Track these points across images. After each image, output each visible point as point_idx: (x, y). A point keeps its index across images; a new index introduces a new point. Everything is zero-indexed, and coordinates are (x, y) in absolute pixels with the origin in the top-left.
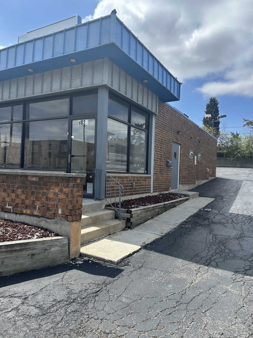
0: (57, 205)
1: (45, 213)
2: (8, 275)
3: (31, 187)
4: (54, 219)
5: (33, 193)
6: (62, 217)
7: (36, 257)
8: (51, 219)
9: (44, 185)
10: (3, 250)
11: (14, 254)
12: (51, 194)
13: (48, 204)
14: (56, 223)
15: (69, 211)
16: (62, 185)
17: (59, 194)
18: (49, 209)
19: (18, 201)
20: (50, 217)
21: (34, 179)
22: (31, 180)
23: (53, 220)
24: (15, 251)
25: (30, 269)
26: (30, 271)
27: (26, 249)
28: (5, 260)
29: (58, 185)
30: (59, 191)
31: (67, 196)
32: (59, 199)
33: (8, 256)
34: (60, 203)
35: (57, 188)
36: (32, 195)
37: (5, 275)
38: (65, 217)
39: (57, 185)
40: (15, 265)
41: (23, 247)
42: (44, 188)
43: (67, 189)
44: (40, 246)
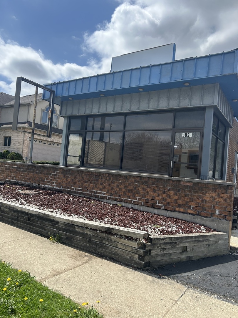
0: (214, 207)
1: (200, 212)
2: (196, 259)
3: (185, 190)
4: (211, 217)
5: (186, 195)
6: (220, 216)
7: (211, 247)
8: (208, 217)
9: (199, 189)
10: (194, 240)
11: (199, 243)
12: (208, 198)
13: (203, 205)
14: (213, 221)
15: (228, 212)
16: (220, 191)
17: (216, 198)
18: (204, 209)
19: (169, 200)
20: (206, 215)
21: (189, 184)
22: (185, 184)
23: (209, 218)
24: (200, 241)
25: (207, 256)
26: (208, 258)
27: (206, 240)
28: (195, 248)
29: (216, 191)
30: (216, 196)
31: (225, 200)
32: (217, 202)
33: (195, 245)
34: (218, 205)
35: (214, 193)
36: (185, 196)
37: (194, 259)
38: (223, 217)
39: (214, 190)
40: (199, 252)
41: (204, 239)
42: (199, 192)
43: (225, 195)
44: (213, 239)
